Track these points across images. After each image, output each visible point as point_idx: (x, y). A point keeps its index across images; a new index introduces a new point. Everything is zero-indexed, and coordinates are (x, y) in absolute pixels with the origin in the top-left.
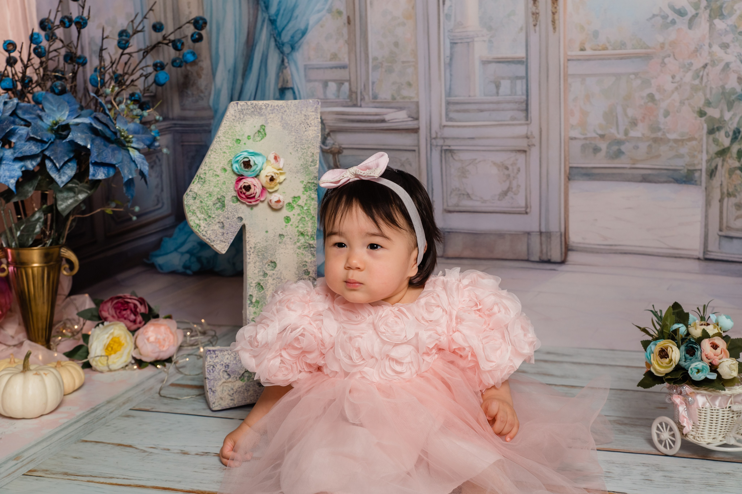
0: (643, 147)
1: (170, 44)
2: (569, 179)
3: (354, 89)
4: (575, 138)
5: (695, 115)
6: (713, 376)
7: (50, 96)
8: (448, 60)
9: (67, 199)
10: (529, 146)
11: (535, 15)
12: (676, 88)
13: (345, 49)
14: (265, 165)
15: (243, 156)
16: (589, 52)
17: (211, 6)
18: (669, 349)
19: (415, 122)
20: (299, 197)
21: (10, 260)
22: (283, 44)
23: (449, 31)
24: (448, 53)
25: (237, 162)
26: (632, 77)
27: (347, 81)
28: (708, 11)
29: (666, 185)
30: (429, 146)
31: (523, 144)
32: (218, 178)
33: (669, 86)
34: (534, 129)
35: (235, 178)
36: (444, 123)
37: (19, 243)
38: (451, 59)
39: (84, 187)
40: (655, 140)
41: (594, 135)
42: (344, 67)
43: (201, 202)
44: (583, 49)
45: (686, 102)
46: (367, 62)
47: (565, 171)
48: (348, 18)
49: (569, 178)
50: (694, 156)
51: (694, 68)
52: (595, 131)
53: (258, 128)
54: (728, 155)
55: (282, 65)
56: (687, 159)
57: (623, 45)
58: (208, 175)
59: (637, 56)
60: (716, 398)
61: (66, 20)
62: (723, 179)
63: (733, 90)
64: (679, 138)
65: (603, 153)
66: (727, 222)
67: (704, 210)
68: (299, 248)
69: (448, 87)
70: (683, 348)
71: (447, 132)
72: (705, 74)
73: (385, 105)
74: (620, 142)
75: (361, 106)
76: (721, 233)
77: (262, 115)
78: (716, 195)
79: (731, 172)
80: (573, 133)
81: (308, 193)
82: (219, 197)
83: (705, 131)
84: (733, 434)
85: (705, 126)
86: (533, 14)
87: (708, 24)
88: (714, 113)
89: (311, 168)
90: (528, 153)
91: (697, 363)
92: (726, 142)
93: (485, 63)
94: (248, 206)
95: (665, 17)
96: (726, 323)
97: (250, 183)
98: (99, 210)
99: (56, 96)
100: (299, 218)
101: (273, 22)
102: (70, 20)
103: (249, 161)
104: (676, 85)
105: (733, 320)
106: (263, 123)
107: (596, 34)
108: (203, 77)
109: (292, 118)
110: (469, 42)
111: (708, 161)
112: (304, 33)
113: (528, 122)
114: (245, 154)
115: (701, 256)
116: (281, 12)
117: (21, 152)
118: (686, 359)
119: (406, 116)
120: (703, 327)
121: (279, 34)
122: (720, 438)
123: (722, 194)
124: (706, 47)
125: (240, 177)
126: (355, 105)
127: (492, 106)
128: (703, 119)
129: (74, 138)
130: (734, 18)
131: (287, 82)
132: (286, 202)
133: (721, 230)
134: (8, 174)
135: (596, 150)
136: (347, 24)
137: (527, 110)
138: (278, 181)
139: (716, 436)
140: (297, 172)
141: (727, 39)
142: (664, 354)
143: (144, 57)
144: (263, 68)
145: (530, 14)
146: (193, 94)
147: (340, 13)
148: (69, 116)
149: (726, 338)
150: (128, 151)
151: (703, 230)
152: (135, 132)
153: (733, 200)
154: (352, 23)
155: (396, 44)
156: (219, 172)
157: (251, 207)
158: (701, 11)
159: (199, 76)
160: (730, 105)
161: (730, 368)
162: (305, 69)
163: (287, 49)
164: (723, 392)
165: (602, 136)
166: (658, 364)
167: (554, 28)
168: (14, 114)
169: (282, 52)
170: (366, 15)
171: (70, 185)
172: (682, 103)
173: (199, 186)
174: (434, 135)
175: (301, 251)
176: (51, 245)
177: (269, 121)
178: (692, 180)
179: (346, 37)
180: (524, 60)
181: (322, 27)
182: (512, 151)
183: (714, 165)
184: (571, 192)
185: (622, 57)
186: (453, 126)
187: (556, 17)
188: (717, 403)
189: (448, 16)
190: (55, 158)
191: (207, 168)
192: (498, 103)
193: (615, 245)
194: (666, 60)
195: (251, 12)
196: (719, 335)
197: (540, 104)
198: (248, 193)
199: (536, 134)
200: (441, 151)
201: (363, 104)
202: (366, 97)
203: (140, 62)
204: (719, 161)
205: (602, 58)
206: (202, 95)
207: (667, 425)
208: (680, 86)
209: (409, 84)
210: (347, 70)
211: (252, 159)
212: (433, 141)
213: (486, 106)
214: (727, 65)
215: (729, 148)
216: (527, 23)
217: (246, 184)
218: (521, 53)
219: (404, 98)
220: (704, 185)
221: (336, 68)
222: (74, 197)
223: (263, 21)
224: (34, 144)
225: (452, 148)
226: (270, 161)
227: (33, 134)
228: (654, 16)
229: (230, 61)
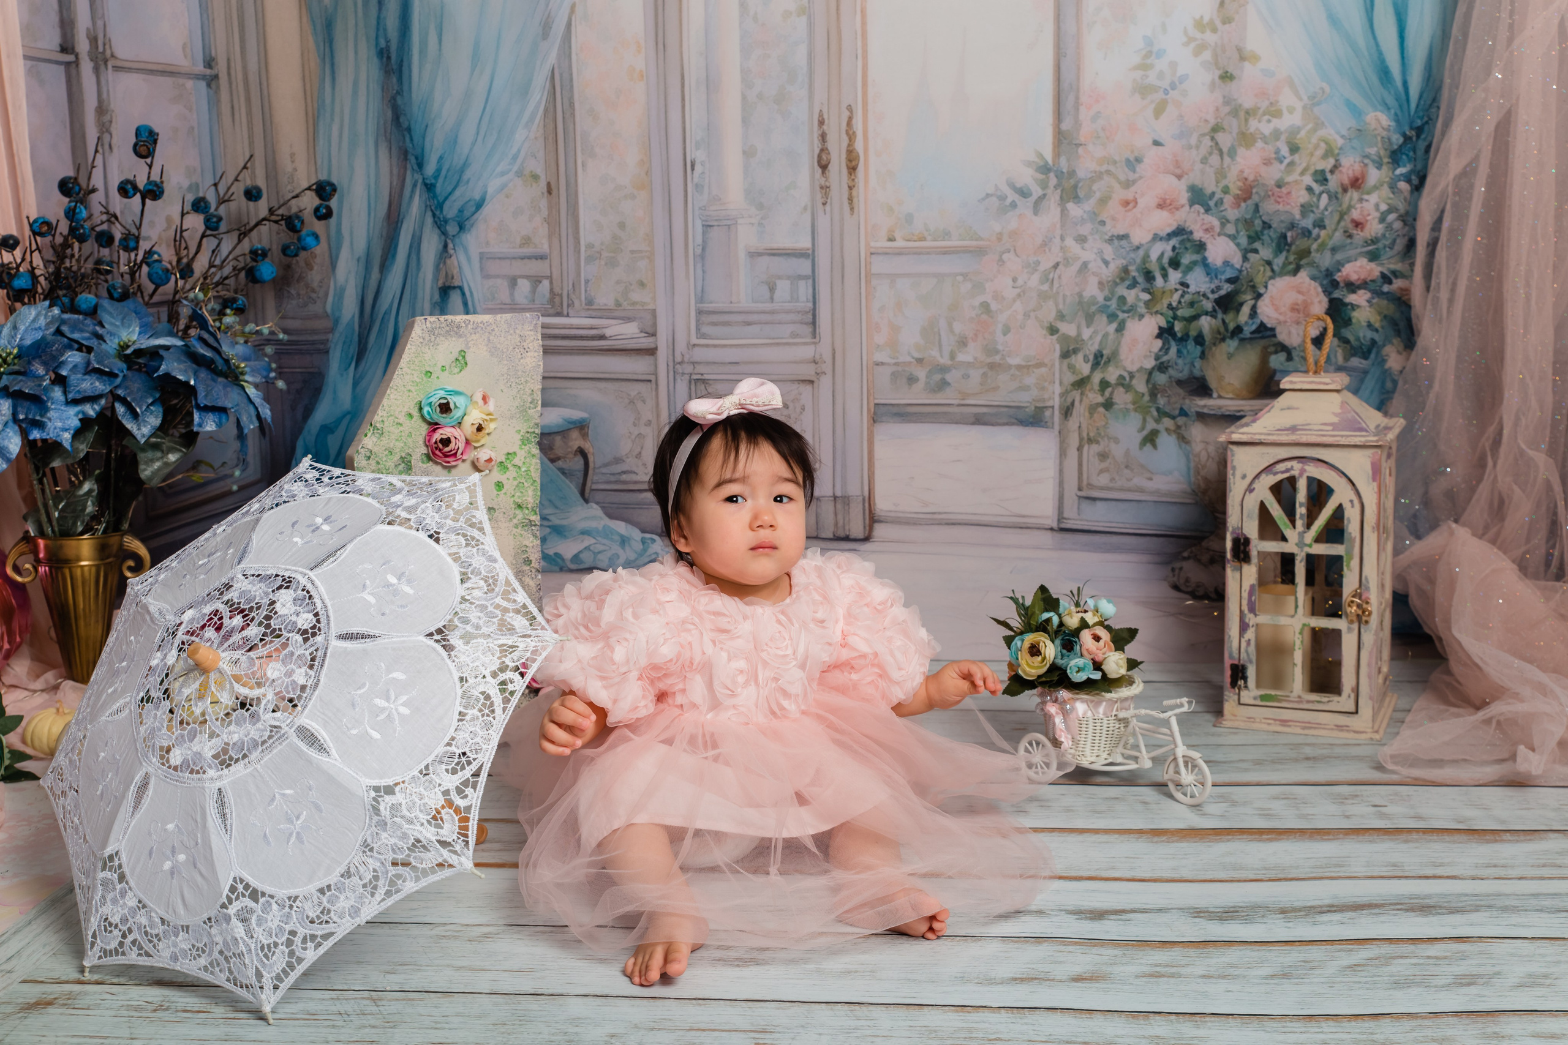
0: (976, 375)
1: (283, 223)
2: (874, 421)
3: (557, 290)
4: (882, 364)
5: (1044, 332)
6: (1097, 676)
7: (106, 303)
8: (699, 251)
9: (152, 461)
10: (817, 374)
11: (825, 189)
12: (1019, 295)
13: (544, 231)
14: (470, 408)
15: (438, 396)
16: (900, 243)
17: (330, 161)
18: (1042, 644)
19: (651, 339)
20: (515, 453)
21: (41, 555)
22: (446, 221)
23: (700, 208)
24: (699, 240)
25: (430, 404)
26: (959, 278)
27: (546, 277)
28: (1059, 191)
29: (1006, 428)
30: (671, 373)
31: (808, 371)
32: (401, 428)
33: (1010, 293)
34: (824, 350)
35: (424, 429)
36: (694, 341)
37: (60, 530)
38: (704, 249)
39: (175, 443)
40: (992, 366)
41: (909, 359)
42: (542, 257)
43: (378, 463)
44: (891, 239)
45: (1032, 314)
46: (577, 251)
47: (869, 410)
48: (549, 184)
49: (875, 419)
50: (1043, 389)
51: (1042, 268)
52: (909, 354)
53: (455, 355)
54: (1088, 387)
55: (444, 252)
56: (1035, 393)
57: (947, 235)
58: (386, 424)
59: (966, 250)
60: (1098, 704)
61: (129, 187)
62: (1082, 419)
63: (1093, 297)
64: (1023, 363)
65: (920, 385)
66: (1088, 478)
67: (1058, 462)
68: (516, 526)
69: (699, 289)
70: (1058, 642)
71: (699, 354)
72: (1056, 276)
73: (606, 313)
74: (944, 369)
75: (568, 316)
76: (1080, 493)
77: (460, 336)
78: (1074, 441)
79: (1092, 409)
80: (879, 357)
81: (527, 448)
82: (403, 455)
83: (1058, 353)
84: (1120, 749)
85: (1058, 347)
86: (822, 188)
87: (1059, 209)
88: (1068, 329)
89: (531, 412)
90: (816, 385)
91: (1077, 660)
92: (1086, 369)
93: (754, 255)
94: (445, 467)
95: (1002, 198)
96: (1108, 608)
97: (449, 435)
98: (180, 477)
99: (116, 303)
100: (515, 483)
101: (429, 187)
102: (135, 188)
103: (448, 403)
104: (1018, 291)
105: (1115, 605)
106: (463, 347)
107: (909, 218)
108: (315, 268)
109: (502, 339)
110: (730, 225)
111: (1062, 395)
112: (479, 205)
113: (817, 340)
114: (442, 393)
115: (1055, 525)
116: (443, 173)
117: (79, 392)
118: (1062, 656)
119: (637, 331)
120: (1081, 615)
121: (440, 206)
122: (1105, 755)
123: (1081, 439)
124: (1057, 240)
125: (434, 426)
126: (559, 314)
127: (763, 317)
128: (1055, 337)
129: (170, 370)
130: (1093, 201)
131: (453, 278)
132: (499, 460)
133: (1080, 489)
134: (60, 424)
135: (912, 380)
136: (546, 194)
137: (814, 323)
138: (487, 431)
139: (1100, 753)
140: (512, 417)
141: (1085, 229)
142: (1034, 651)
143: (240, 241)
144: (414, 256)
145: (818, 188)
146: (299, 295)
147: (535, 177)
148: (140, 333)
149: (1108, 628)
150: (243, 388)
151: (1057, 489)
152: (246, 359)
153: (1095, 448)
154: (554, 192)
155: (622, 226)
156: (402, 419)
157: (449, 469)
158: (1049, 191)
159: (309, 266)
160: (1090, 319)
161: (1117, 664)
162: (481, 259)
163: (452, 229)
164: (1108, 695)
165: (920, 361)
166: (1028, 664)
167: (852, 209)
168: (59, 332)
169: (444, 233)
170: (576, 181)
171: (153, 440)
172: (1027, 315)
173: (375, 440)
174: (678, 359)
175: (519, 530)
176: (104, 532)
177: (470, 344)
178: (1041, 421)
179: (545, 213)
180: (810, 252)
181: (507, 197)
182: (793, 381)
183: (1069, 400)
184: (877, 439)
185: (946, 252)
186: (707, 346)
187: (854, 192)
188: (1101, 710)
189: (698, 187)
190: (134, 400)
191: (385, 414)
192: (772, 312)
193: (940, 513)
194: (1005, 257)
195: (395, 171)
196: (1101, 623)
197: (832, 314)
198: (447, 449)
199: (827, 356)
200: (690, 382)
201: (571, 313)
202: (577, 302)
203: (234, 248)
204: (1076, 395)
205: (918, 252)
206: (314, 295)
207: (1038, 744)
208: (1024, 292)
209: (642, 284)
210: (548, 261)
211: (453, 400)
212: (678, 366)
213: (755, 317)
214: (1085, 265)
215: (1088, 378)
216: (813, 200)
217: (444, 437)
218: (805, 243)
219: (634, 304)
220: (1057, 427)
221: (529, 258)
222: (162, 458)
223: (415, 185)
224: (98, 379)
225: (706, 377)
226: (476, 402)
227: (98, 363)
228: (988, 195)
229: (361, 245)
